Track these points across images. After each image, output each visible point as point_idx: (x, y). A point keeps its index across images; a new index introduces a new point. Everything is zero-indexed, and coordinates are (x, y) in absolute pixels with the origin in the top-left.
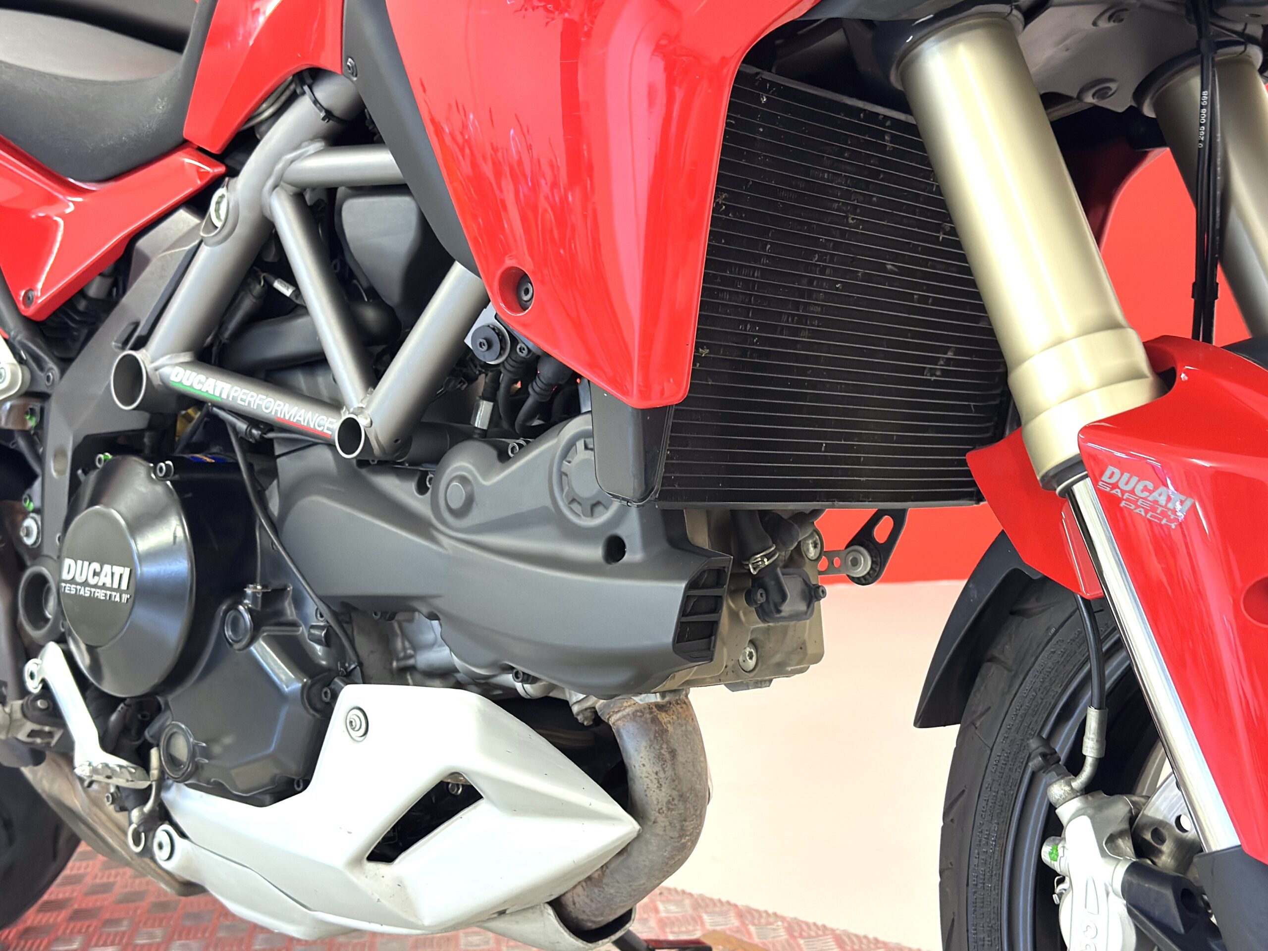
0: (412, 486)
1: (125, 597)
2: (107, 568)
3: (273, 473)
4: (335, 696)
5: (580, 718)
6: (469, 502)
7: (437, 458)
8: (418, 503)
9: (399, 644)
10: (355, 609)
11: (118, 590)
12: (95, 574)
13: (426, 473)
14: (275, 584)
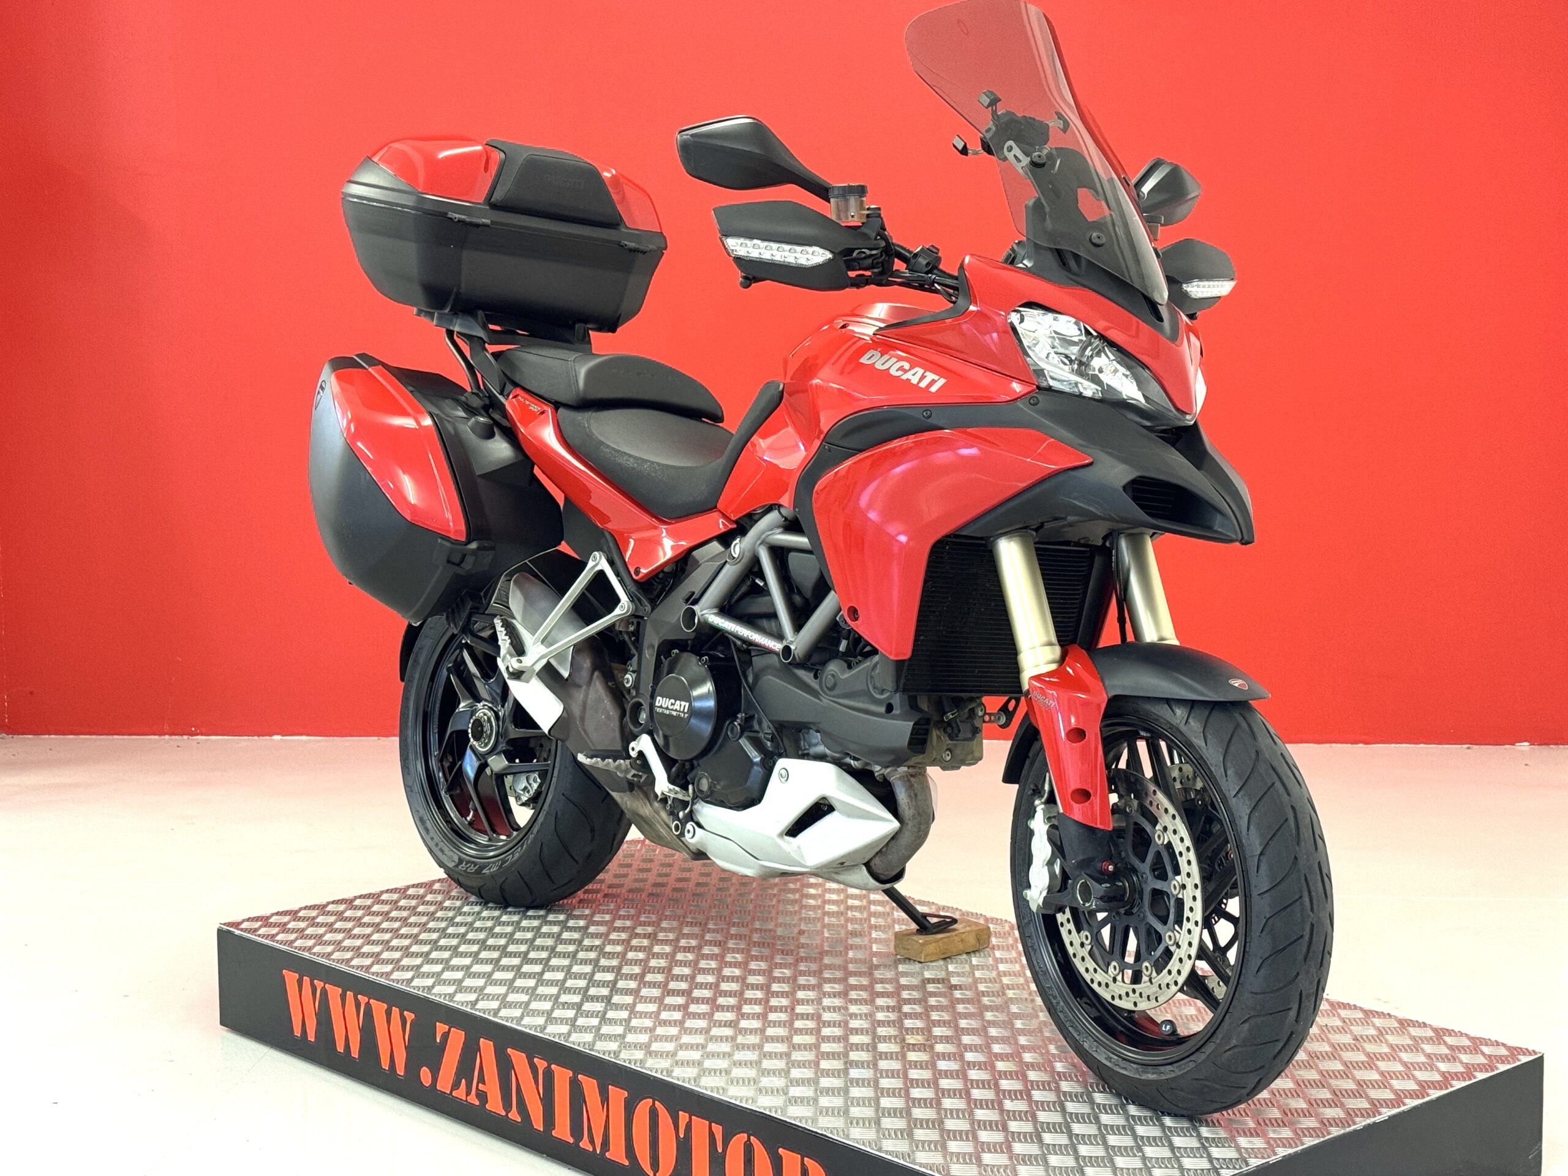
0: (812, 675)
1: (686, 715)
2: (678, 702)
3: (750, 663)
4: (774, 764)
5: (878, 778)
6: (835, 685)
7: (824, 663)
8: (814, 684)
9: (802, 743)
10: (785, 727)
11: (683, 712)
12: (672, 704)
13: (817, 670)
14: (751, 713)
